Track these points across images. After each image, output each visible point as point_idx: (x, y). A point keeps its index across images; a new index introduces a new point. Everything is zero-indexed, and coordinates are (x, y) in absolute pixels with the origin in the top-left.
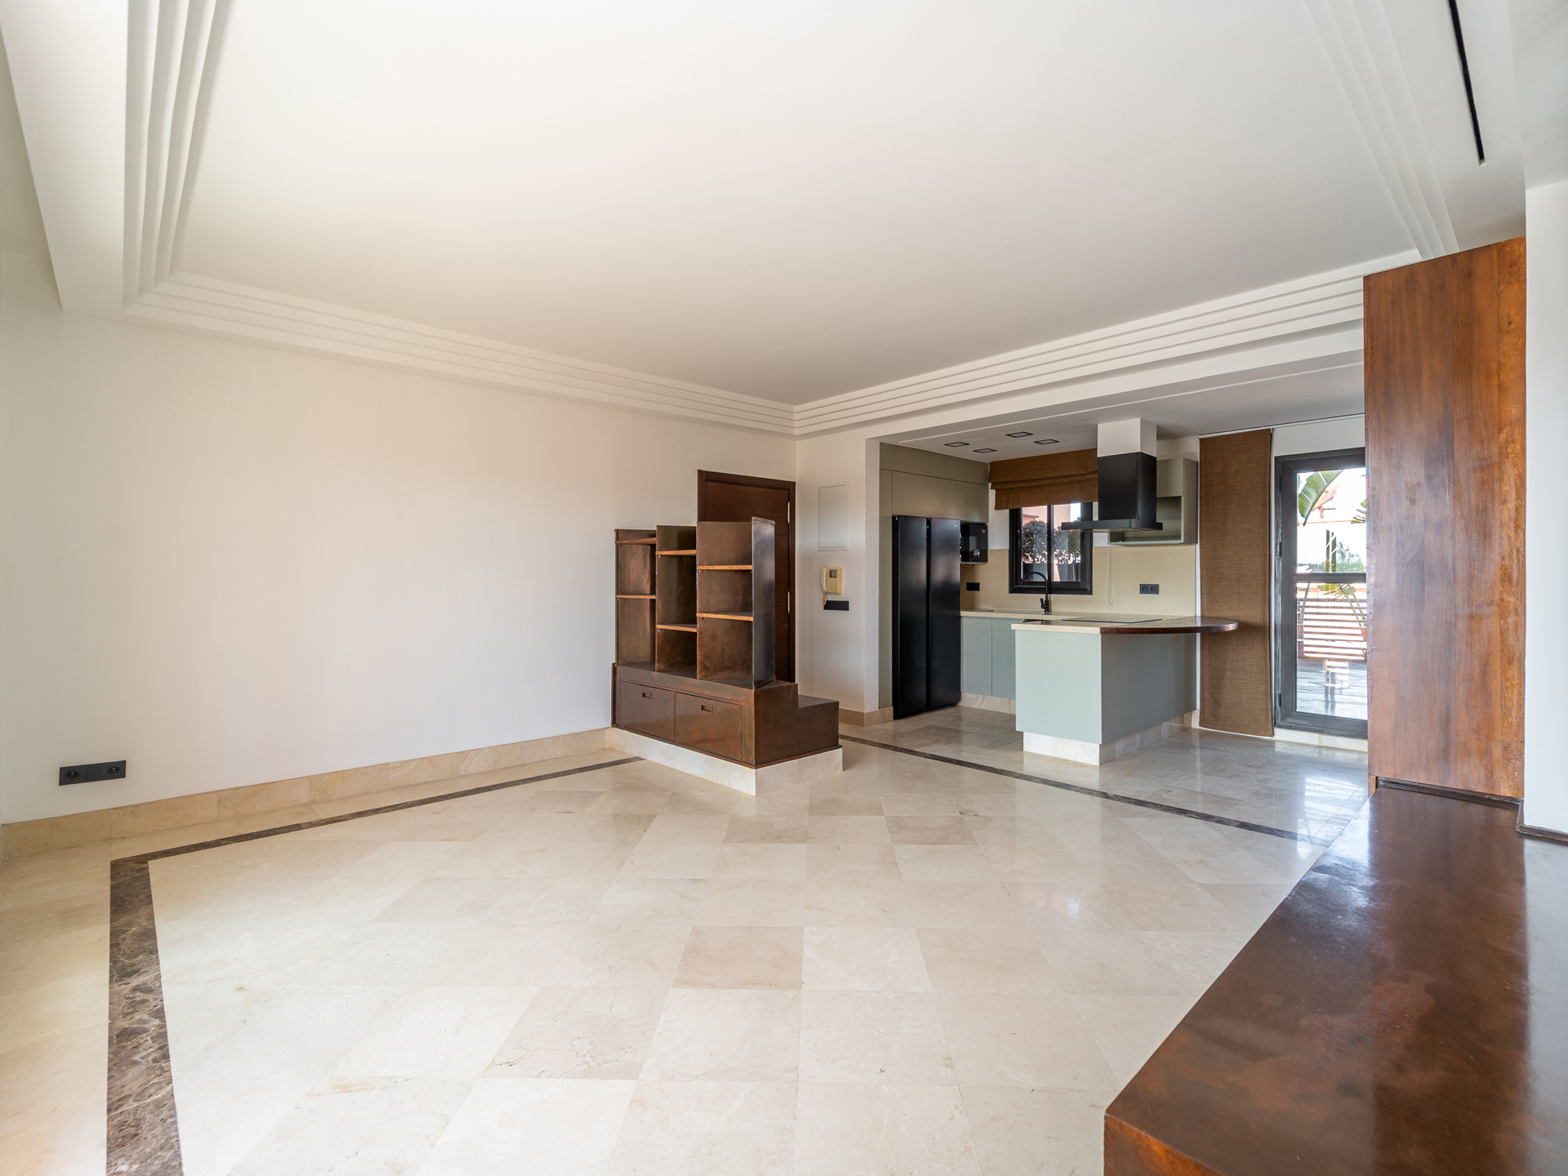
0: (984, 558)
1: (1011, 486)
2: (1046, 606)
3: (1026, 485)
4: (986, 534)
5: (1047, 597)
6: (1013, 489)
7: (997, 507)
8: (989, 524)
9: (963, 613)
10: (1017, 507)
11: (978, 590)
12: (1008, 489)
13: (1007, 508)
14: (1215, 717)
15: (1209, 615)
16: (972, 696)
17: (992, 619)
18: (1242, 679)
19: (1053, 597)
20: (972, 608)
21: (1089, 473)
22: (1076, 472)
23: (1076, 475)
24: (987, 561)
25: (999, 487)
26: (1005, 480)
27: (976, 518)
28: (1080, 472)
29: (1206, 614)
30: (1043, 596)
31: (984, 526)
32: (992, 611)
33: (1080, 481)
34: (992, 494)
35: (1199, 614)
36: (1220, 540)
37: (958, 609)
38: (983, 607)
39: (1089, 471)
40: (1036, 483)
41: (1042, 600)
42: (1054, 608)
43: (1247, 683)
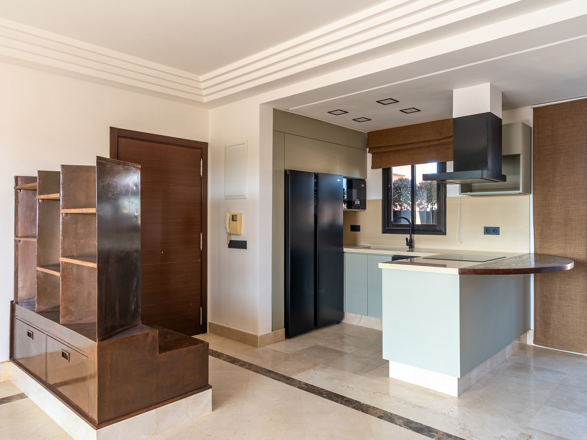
0: (363, 206)
1: (383, 150)
2: (410, 244)
3: (395, 149)
4: (365, 188)
5: (411, 237)
6: (385, 152)
7: (373, 168)
8: (367, 180)
9: (345, 250)
10: (388, 167)
11: (359, 231)
12: (381, 152)
13: (381, 168)
14: (545, 336)
15: (541, 253)
16: (352, 315)
17: (368, 254)
18: (569, 306)
19: (416, 237)
20: (354, 244)
21: (444, 139)
22: (434, 138)
23: (433, 141)
24: (365, 209)
25: (375, 151)
26: (379, 145)
27: (356, 175)
28: (436, 138)
29: (538, 252)
30: (408, 236)
31: (362, 181)
32: (369, 248)
33: (437, 145)
34: (369, 156)
35: (532, 251)
36: (550, 191)
37: (341, 246)
38: (362, 243)
39: (443, 136)
40: (402, 148)
41: (407, 239)
42: (416, 245)
43: (573, 310)
